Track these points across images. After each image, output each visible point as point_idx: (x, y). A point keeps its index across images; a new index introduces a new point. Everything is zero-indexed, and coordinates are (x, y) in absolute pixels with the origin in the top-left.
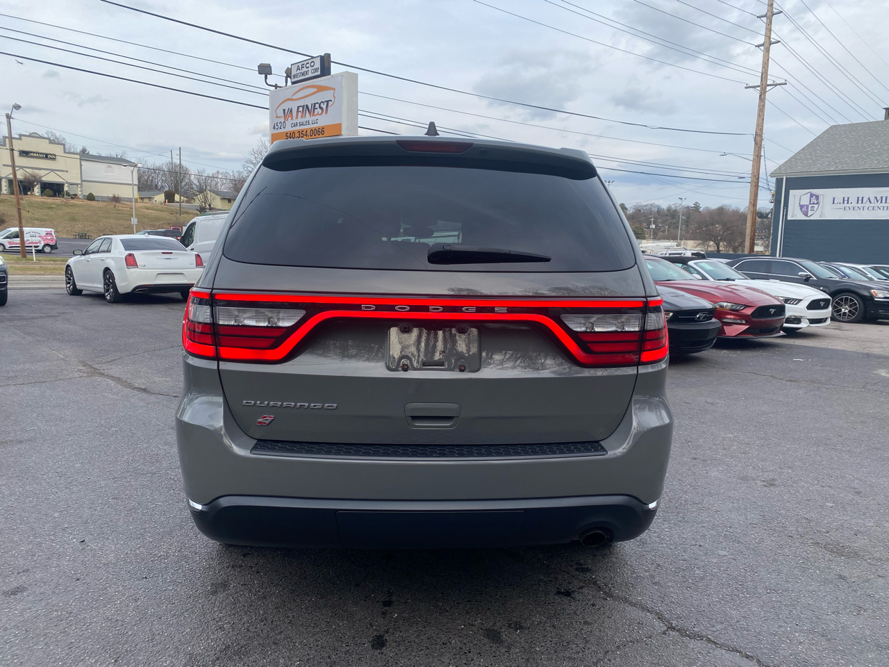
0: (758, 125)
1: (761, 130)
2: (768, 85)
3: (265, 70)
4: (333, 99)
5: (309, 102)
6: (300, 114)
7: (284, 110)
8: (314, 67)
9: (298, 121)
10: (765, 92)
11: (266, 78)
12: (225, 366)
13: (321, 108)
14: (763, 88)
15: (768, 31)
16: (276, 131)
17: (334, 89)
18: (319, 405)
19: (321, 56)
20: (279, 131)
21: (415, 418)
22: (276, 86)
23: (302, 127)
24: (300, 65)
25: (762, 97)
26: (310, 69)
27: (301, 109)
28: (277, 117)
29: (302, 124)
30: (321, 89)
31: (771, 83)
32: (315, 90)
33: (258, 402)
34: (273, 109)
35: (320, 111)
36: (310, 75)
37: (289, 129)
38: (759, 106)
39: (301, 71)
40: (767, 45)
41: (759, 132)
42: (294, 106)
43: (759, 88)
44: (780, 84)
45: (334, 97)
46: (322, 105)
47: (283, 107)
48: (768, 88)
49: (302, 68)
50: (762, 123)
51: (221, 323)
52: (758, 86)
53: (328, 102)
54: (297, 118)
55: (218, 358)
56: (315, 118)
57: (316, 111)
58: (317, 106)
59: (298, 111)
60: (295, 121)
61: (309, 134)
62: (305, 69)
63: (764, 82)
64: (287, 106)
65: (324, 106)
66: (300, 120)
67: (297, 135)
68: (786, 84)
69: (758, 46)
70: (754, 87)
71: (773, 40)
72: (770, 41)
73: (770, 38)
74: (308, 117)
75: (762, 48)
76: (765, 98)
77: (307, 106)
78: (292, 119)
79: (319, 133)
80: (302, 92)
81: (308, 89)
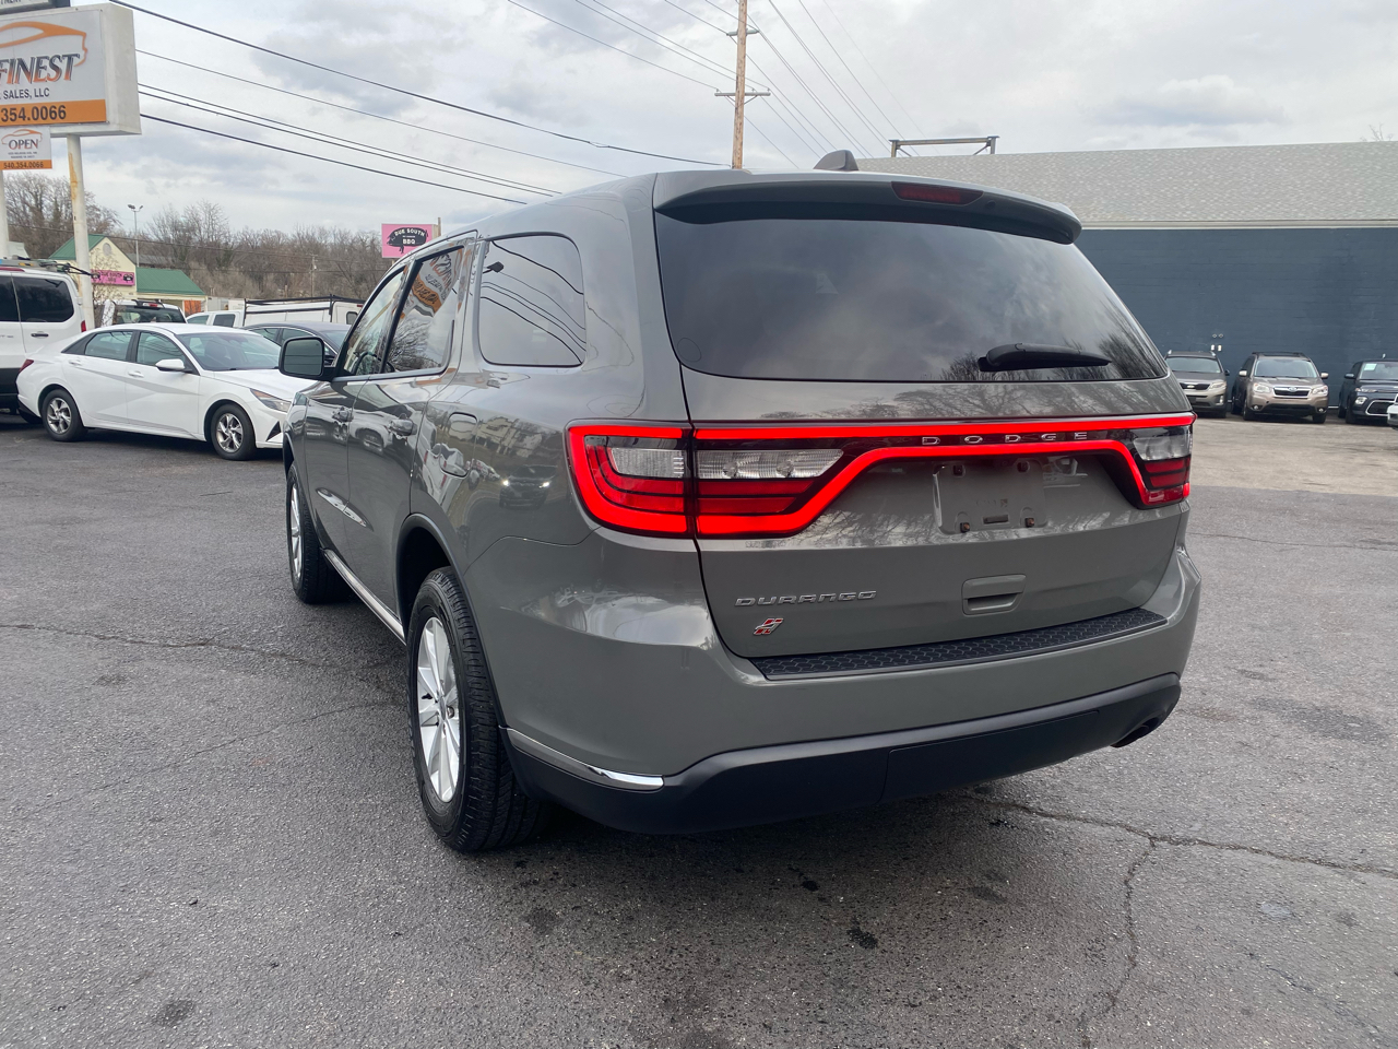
0: (735, 152)
1: (740, 159)
2: (747, 94)
4: (82, 53)
5: (27, 54)
6: (5, 74)
10: (742, 104)
12: (707, 546)
13: (56, 68)
14: (740, 97)
15: (742, 14)
17: (84, 35)
18: (851, 595)
21: (972, 601)
23: (14, 101)
25: (739, 110)
27: (7, 65)
29: (11, 96)
30: (51, 31)
31: (751, 91)
32: (40, 32)
33: (762, 599)
35: (53, 74)
38: (736, 124)
40: (742, 34)
41: (737, 163)
43: (734, 98)
44: (761, 95)
45: (85, 50)
46: (57, 62)
48: (747, 98)
50: (741, 149)
51: (704, 476)
52: (733, 95)
53: (70, 58)
55: (692, 534)
56: (42, 86)
57: (44, 74)
58: (46, 63)
61: (29, 114)
63: (740, 89)
65: (63, 65)
68: (769, 95)
69: (730, 35)
70: (728, 95)
71: (749, 29)
72: (746, 30)
73: (746, 25)
74: (25, 83)
75: (735, 38)
76: (742, 112)
77: (21, 61)
79: (53, 114)
80: (9, 31)
81: (20, 29)
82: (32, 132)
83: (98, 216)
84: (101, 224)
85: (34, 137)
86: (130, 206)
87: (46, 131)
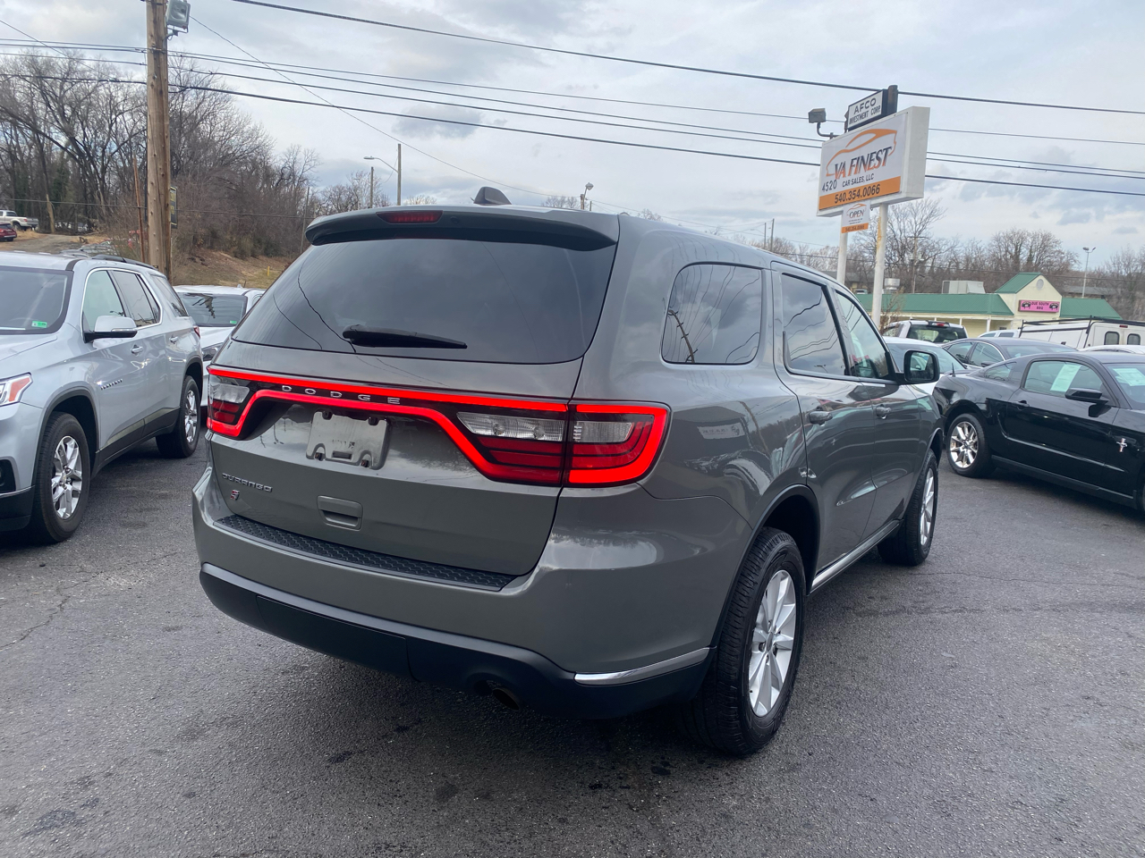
3: (817, 117)
4: (893, 145)
5: (864, 152)
6: (854, 168)
7: (836, 165)
8: (875, 106)
9: (850, 178)
11: (818, 127)
13: (878, 158)
16: (825, 193)
17: (895, 132)
19: (884, 90)
20: (830, 192)
21: (328, 513)
22: (831, 136)
23: (856, 186)
24: (859, 105)
26: (871, 108)
27: (855, 162)
28: (828, 175)
29: (855, 182)
30: (880, 133)
32: (873, 135)
34: (824, 165)
35: (877, 163)
36: (870, 117)
37: (840, 189)
39: (860, 113)
42: (847, 158)
45: (895, 143)
46: (880, 155)
47: (834, 162)
49: (861, 108)
53: (887, 149)
54: (849, 174)
56: (870, 172)
57: (873, 163)
58: (874, 156)
59: (851, 166)
60: (847, 178)
61: (861, 194)
62: (864, 110)
64: (838, 160)
65: (882, 156)
66: (853, 176)
67: (848, 196)
74: (863, 173)
77: (862, 157)
78: (844, 176)
79: (873, 191)
80: (858, 139)
81: (865, 136)
82: (862, 205)
83: (1062, 258)
84: (1063, 264)
85: (862, 208)
86: (1085, 249)
87: (868, 203)
